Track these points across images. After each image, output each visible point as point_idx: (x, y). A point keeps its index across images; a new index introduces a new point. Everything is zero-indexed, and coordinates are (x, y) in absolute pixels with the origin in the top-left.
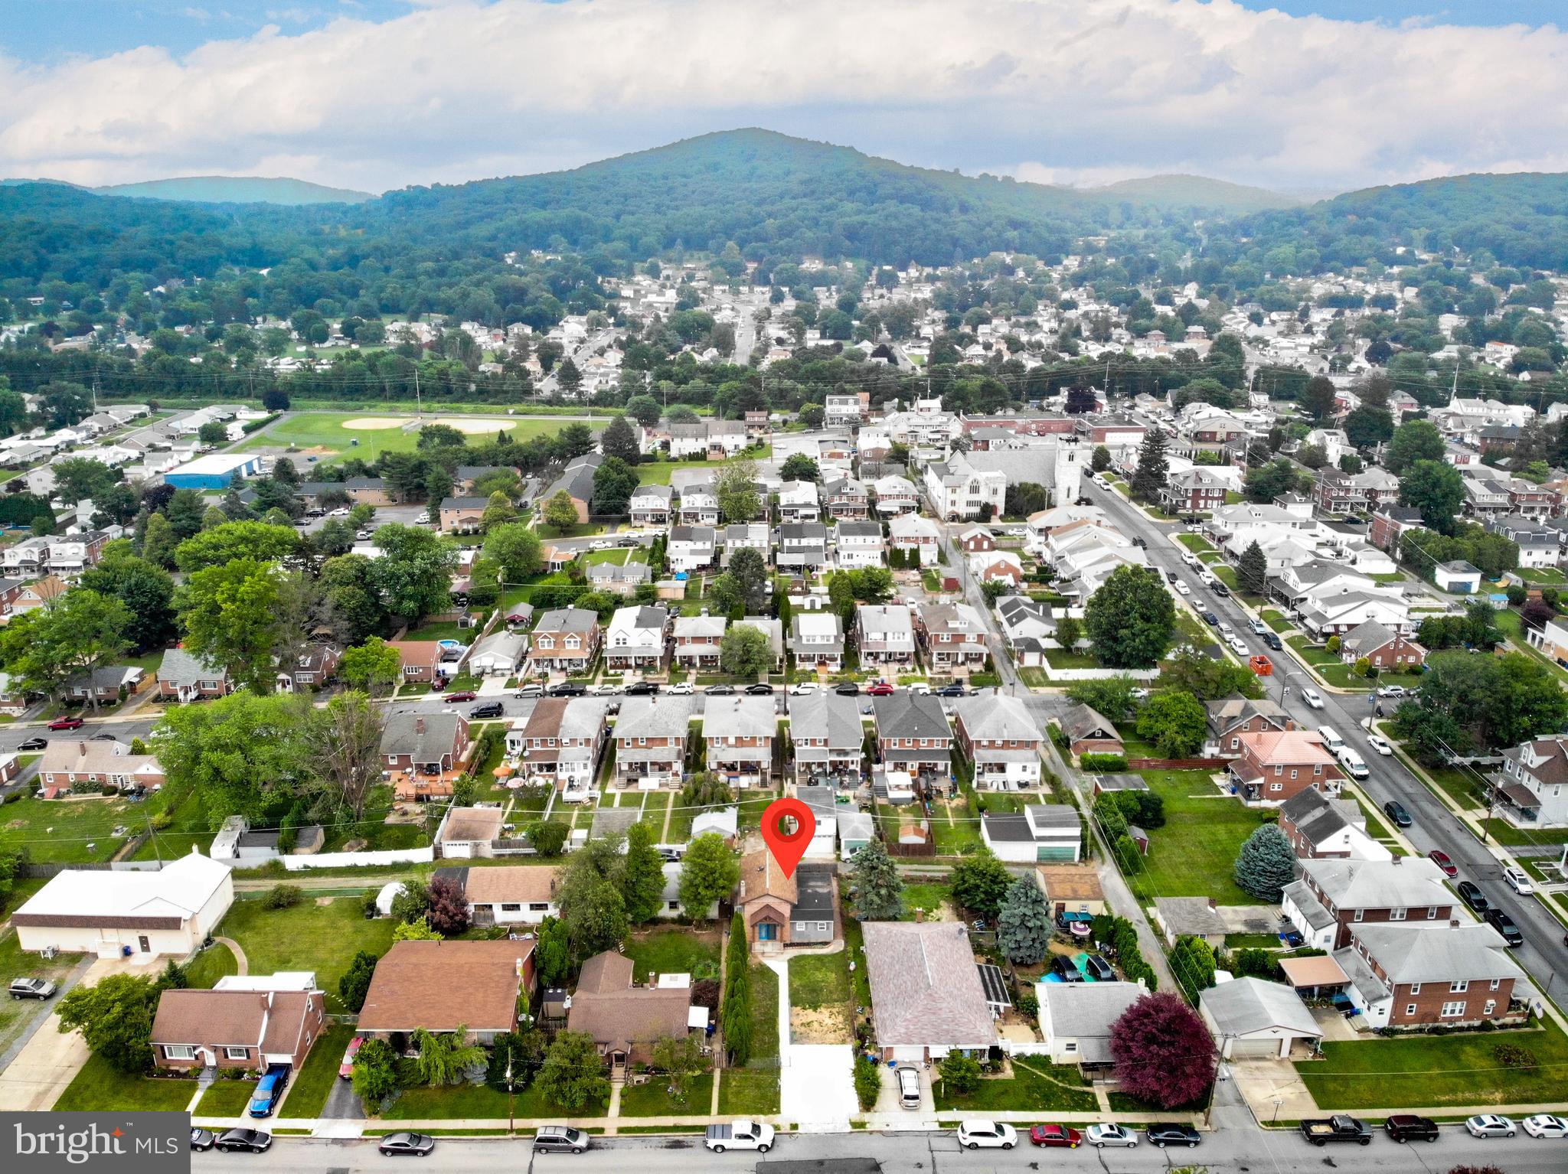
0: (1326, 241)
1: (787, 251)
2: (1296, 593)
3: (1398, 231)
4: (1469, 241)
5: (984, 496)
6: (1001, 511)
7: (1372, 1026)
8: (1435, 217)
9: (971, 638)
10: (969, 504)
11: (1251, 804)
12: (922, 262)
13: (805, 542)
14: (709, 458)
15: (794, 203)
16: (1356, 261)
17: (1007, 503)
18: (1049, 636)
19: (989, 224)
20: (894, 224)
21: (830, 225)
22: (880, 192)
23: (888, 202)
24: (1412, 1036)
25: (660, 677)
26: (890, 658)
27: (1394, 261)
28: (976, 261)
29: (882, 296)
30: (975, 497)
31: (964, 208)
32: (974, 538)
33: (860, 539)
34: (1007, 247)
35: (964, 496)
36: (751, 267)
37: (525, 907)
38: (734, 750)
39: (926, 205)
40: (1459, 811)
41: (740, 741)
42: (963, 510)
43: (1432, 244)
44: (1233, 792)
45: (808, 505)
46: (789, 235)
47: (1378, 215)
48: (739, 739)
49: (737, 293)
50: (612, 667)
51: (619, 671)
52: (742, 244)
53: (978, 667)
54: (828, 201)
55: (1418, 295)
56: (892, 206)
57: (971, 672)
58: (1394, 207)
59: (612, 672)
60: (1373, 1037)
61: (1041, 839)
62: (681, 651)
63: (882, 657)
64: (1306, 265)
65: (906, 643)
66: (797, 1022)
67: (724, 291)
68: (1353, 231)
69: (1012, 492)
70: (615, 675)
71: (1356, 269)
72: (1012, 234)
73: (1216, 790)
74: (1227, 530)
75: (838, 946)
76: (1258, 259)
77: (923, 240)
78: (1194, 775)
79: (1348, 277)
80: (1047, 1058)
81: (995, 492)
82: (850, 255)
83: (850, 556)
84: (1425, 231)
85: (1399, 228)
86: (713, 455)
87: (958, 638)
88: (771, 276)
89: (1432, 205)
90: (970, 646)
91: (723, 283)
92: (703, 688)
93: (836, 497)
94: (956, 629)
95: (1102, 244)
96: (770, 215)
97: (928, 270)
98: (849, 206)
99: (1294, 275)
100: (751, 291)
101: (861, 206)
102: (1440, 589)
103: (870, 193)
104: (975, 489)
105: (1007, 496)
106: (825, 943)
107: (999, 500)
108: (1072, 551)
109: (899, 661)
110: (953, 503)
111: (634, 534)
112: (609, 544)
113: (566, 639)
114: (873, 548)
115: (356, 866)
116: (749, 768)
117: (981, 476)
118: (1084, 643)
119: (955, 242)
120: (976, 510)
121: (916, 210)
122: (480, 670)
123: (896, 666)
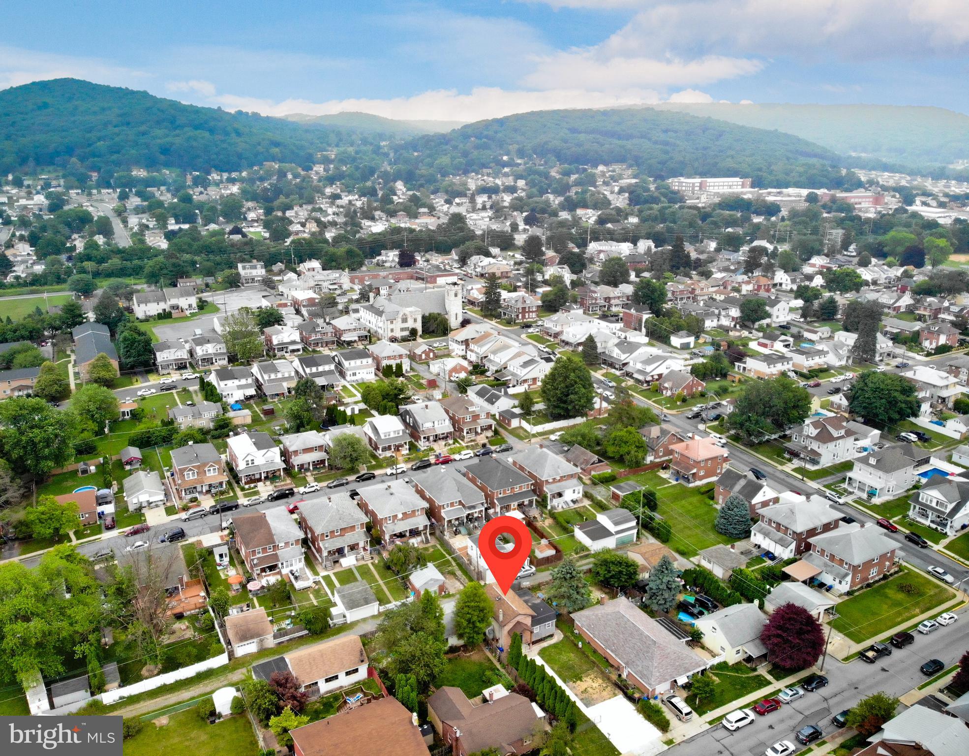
0: (465, 154)
1: (118, 164)
2: (621, 361)
3: (501, 147)
4: (542, 151)
5: (410, 324)
6: (420, 332)
7: (843, 592)
8: (519, 138)
9: (483, 416)
10: (402, 330)
11: (691, 485)
12: (220, 169)
13: (321, 369)
14: (174, 316)
15: (116, 130)
16: (484, 166)
17: (423, 327)
18: (515, 407)
19: (259, 144)
20: (195, 144)
21: (147, 146)
22: (178, 123)
23: (186, 129)
24: (861, 592)
25: (286, 483)
26: (437, 438)
27: (505, 165)
28: (256, 168)
29: (201, 193)
30: (405, 325)
31: (239, 134)
32: (424, 352)
33: (358, 362)
34: (274, 159)
35: (398, 325)
36: (95, 175)
37: (342, 675)
38: (402, 522)
39: (212, 131)
40: (780, 467)
41: (406, 516)
42: (399, 334)
43: (521, 153)
44: (677, 480)
45: (293, 342)
46: (118, 152)
47: (487, 137)
48: (404, 514)
49: (90, 194)
50: (246, 483)
51: (252, 485)
52: (82, 159)
53: (490, 434)
54: (143, 128)
55: (526, 184)
56: (190, 132)
57: (487, 437)
58: (496, 132)
59: (247, 487)
60: (846, 598)
61: (618, 532)
62: (296, 461)
63: (431, 438)
64: (459, 169)
65: (446, 427)
66: (579, 693)
67: (78, 194)
68: (477, 147)
69: (426, 320)
70: (250, 488)
71: (485, 171)
72: (275, 150)
73: (665, 481)
74: (558, 329)
75: (558, 636)
76: (431, 165)
77: (217, 154)
78: (648, 474)
79: (483, 175)
80: (725, 663)
81: (415, 320)
82: (167, 165)
83: (354, 374)
84: (516, 146)
85: (501, 144)
86: (175, 314)
87: (476, 417)
88: (112, 181)
89: (516, 130)
90: (484, 421)
91: (77, 188)
92: (325, 484)
93: (313, 335)
94: (474, 412)
95: (333, 156)
96: (99, 139)
97: (225, 176)
98: (158, 132)
99: (453, 175)
100: (99, 192)
101: (166, 131)
102: (676, 348)
103: (172, 122)
104: (405, 320)
105: (423, 323)
106: (551, 636)
107: (419, 326)
108: (494, 352)
109: (443, 438)
110: (392, 330)
111: (168, 380)
112: (153, 391)
113: (206, 469)
114: (367, 366)
115: (165, 685)
116: (414, 533)
117: (408, 310)
118: (540, 406)
119: (240, 156)
120: (407, 333)
121: (207, 134)
122: (138, 506)
123: (443, 443)
